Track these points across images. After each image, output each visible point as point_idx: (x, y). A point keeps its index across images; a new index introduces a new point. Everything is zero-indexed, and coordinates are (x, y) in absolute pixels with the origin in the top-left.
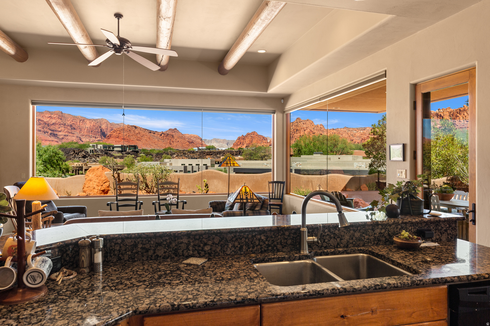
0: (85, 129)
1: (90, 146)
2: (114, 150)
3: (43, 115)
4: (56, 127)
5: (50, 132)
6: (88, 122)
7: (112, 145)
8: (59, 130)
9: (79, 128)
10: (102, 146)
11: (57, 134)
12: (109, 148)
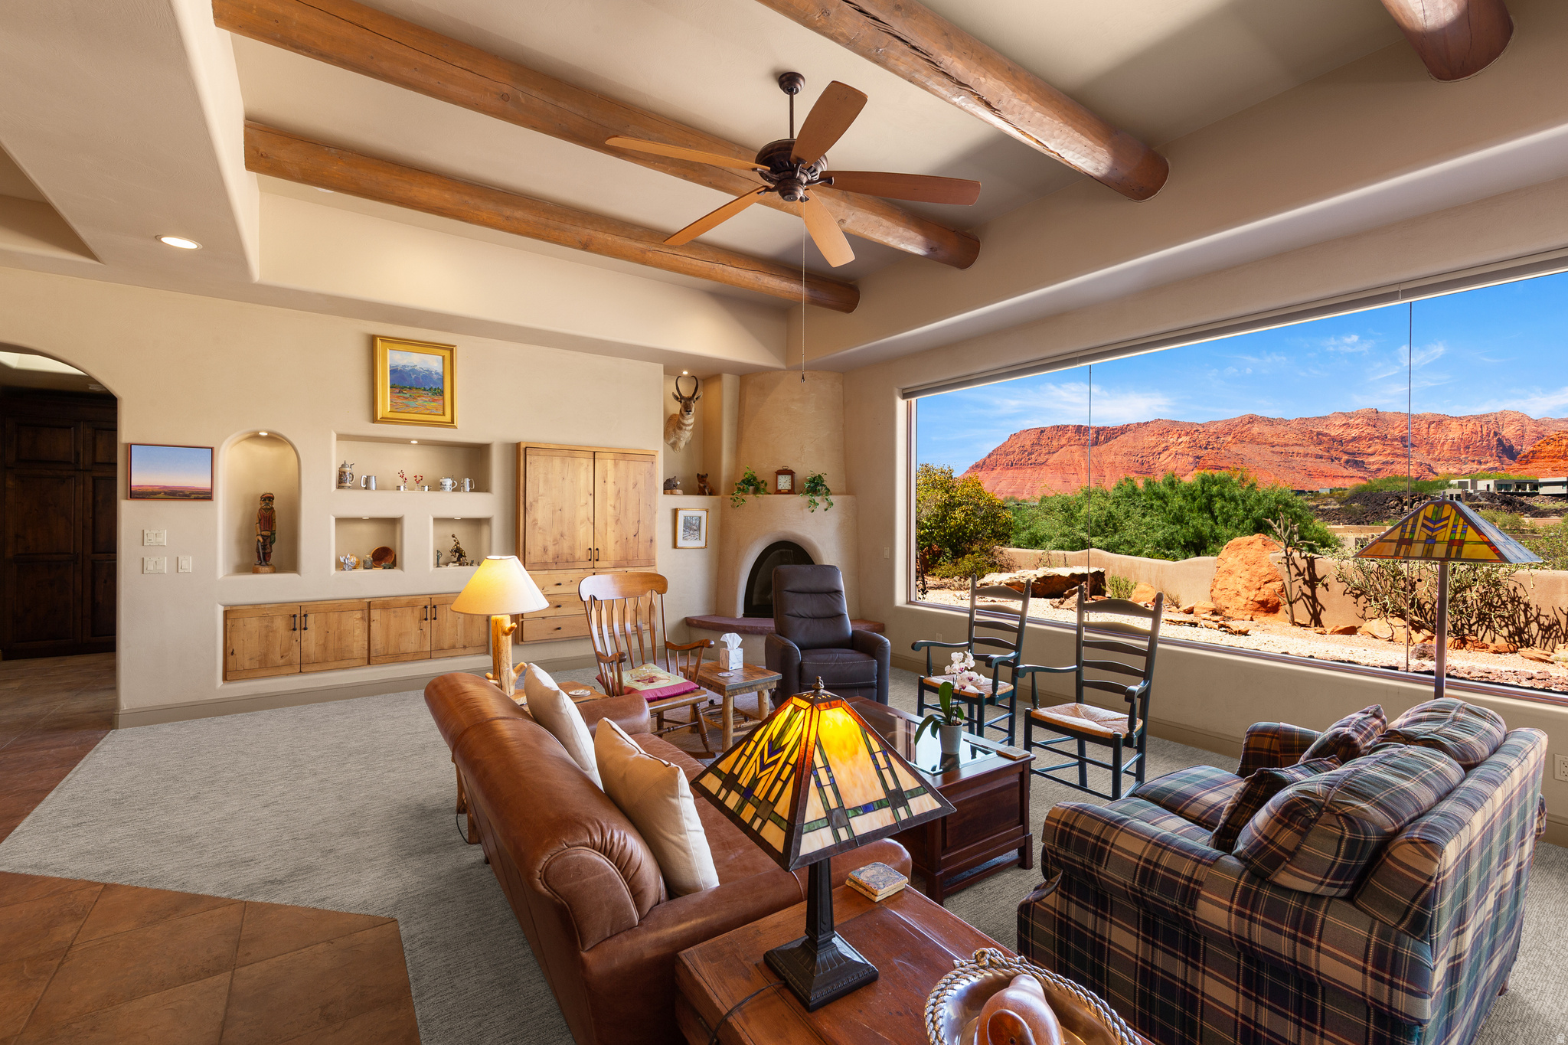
0: (1444, 444)
1: (1450, 486)
2: (1538, 494)
3: (1329, 422)
4: (1362, 446)
5: (1345, 457)
6: (1454, 425)
7: (1532, 478)
8: (1370, 450)
9: (1427, 443)
10: (1491, 483)
11: (1363, 462)
12: (1519, 487)
